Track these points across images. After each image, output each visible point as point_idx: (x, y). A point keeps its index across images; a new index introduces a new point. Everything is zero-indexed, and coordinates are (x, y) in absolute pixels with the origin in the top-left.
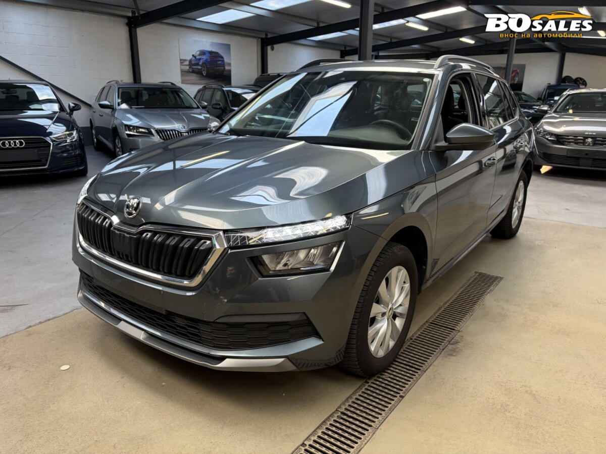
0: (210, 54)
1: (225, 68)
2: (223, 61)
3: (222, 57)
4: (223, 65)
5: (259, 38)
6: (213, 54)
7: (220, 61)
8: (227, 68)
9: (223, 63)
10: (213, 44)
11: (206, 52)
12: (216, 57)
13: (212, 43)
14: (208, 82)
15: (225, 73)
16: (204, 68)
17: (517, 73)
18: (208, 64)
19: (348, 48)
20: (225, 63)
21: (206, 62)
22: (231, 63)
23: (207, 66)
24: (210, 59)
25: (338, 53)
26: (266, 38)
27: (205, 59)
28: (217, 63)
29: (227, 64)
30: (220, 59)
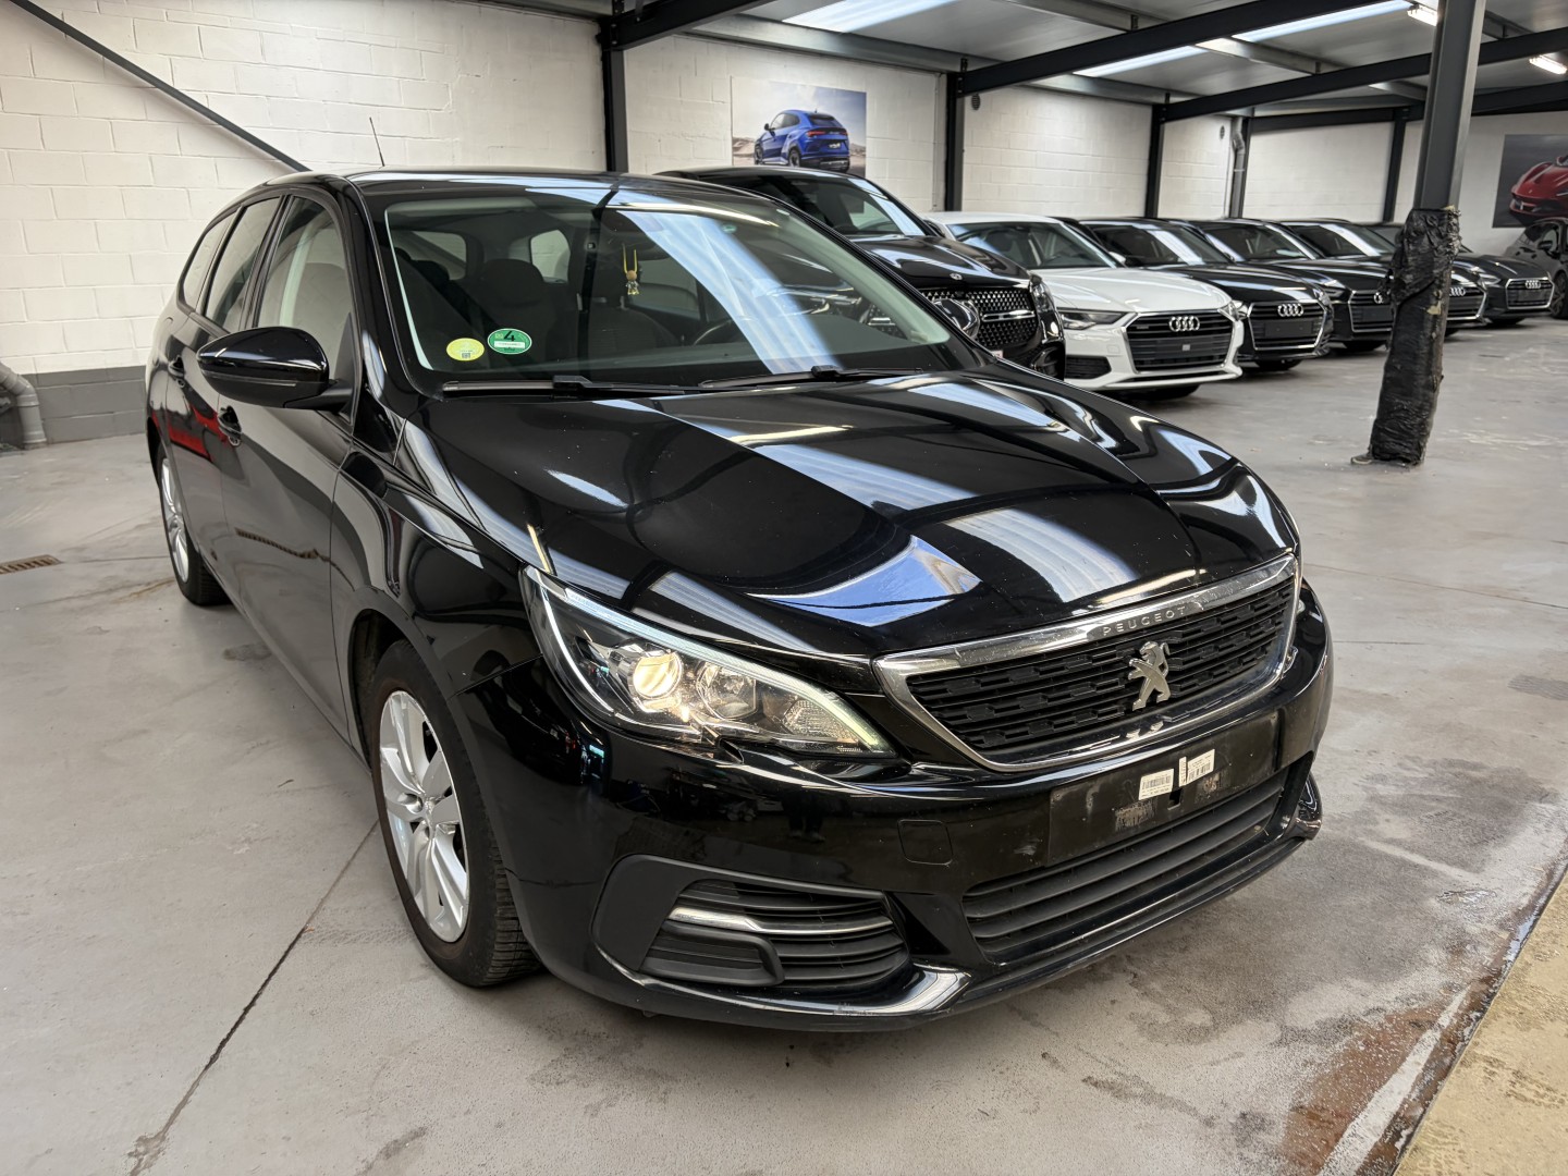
0: (813, 123)
1: (849, 164)
2: (844, 142)
3: (843, 131)
4: (845, 155)
6: (819, 121)
7: (836, 141)
8: (854, 162)
9: (844, 149)
10: (822, 93)
11: (799, 115)
12: (828, 130)
13: (819, 88)
18: (805, 150)
19: (1174, 99)
20: (850, 147)
21: (800, 148)
22: (865, 148)
23: (801, 156)
24: (812, 136)
25: (1146, 114)
26: (962, 74)
27: (797, 138)
28: (829, 148)
29: (856, 151)
30: (837, 136)
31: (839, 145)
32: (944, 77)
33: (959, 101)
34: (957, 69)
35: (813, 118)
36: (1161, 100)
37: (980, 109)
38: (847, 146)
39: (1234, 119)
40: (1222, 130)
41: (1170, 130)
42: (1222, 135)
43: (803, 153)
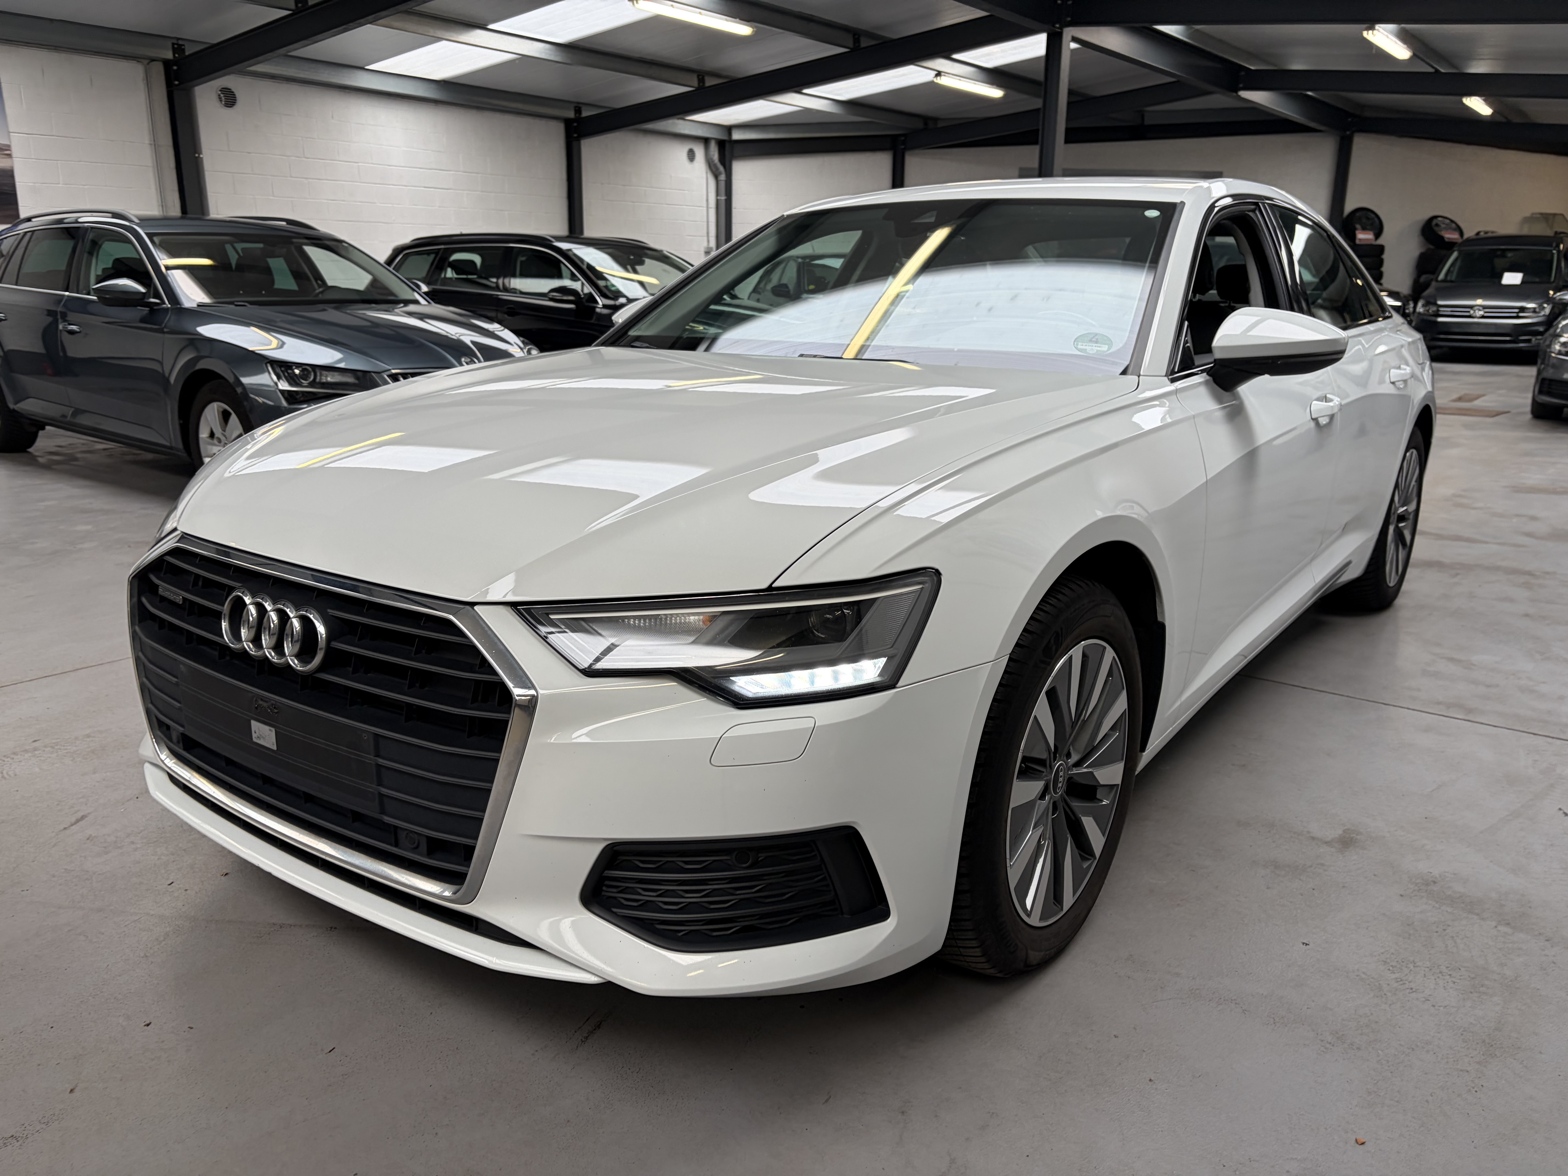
5: (153, 60)
22: (9, 146)
26: (176, 62)
32: (158, 66)
33: (189, 93)
37: (239, 106)
39: (706, 141)
40: (692, 152)
42: (692, 157)
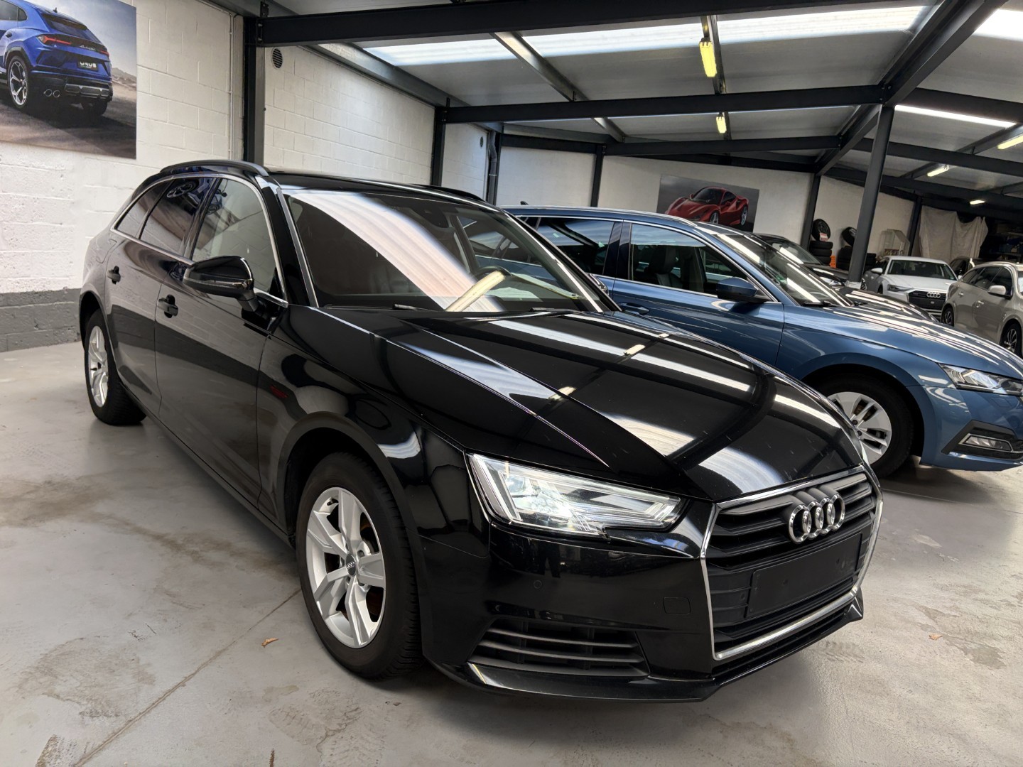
0: (51, 26)
1: (111, 94)
2: (104, 63)
3: (102, 50)
4: (105, 80)
6: (62, 26)
7: (91, 60)
8: (119, 92)
9: (102, 72)
11: (28, 12)
12: (77, 43)
14: (37, 134)
15: (110, 111)
16: (18, 75)
17: (746, 205)
18: (37, 61)
19: (452, 106)
20: (112, 72)
21: (27, 53)
22: (135, 78)
23: (30, 68)
24: (47, 43)
25: (429, 113)
26: (260, 20)
27: (22, 40)
28: (78, 66)
29: (122, 79)
30: (91, 53)
31: (94, 65)
32: (240, 20)
33: (259, 50)
34: (256, 11)
35: (50, 18)
36: (444, 103)
37: (282, 68)
38: (107, 69)
39: (489, 132)
40: (482, 140)
41: (451, 130)
42: (481, 145)
43: (34, 66)
